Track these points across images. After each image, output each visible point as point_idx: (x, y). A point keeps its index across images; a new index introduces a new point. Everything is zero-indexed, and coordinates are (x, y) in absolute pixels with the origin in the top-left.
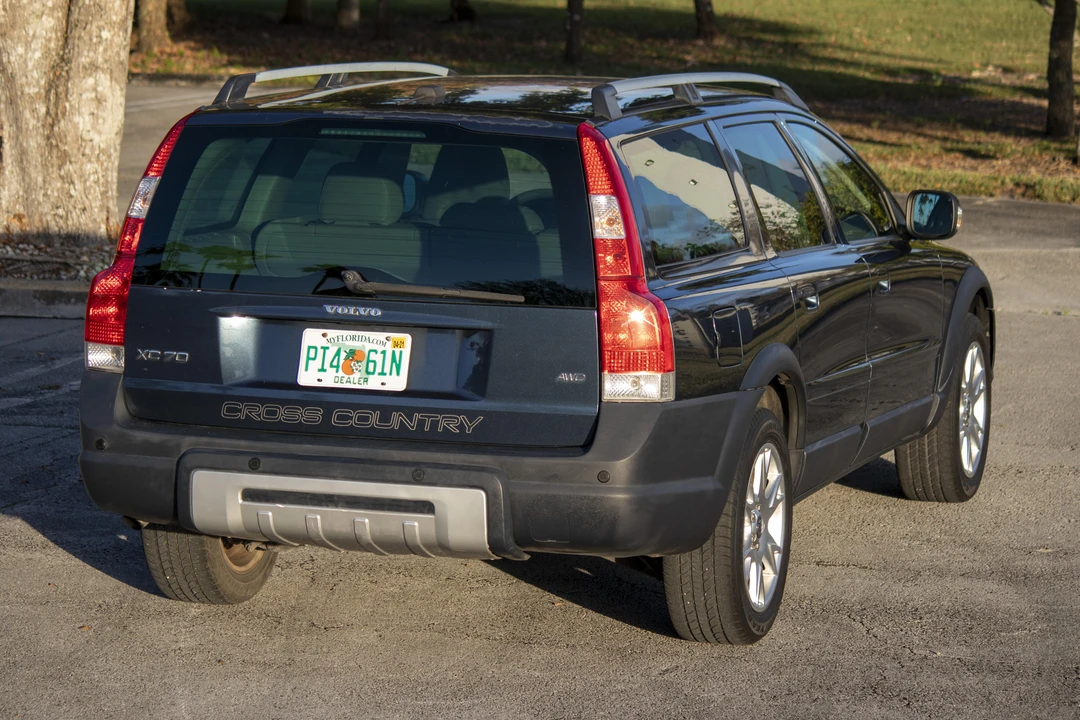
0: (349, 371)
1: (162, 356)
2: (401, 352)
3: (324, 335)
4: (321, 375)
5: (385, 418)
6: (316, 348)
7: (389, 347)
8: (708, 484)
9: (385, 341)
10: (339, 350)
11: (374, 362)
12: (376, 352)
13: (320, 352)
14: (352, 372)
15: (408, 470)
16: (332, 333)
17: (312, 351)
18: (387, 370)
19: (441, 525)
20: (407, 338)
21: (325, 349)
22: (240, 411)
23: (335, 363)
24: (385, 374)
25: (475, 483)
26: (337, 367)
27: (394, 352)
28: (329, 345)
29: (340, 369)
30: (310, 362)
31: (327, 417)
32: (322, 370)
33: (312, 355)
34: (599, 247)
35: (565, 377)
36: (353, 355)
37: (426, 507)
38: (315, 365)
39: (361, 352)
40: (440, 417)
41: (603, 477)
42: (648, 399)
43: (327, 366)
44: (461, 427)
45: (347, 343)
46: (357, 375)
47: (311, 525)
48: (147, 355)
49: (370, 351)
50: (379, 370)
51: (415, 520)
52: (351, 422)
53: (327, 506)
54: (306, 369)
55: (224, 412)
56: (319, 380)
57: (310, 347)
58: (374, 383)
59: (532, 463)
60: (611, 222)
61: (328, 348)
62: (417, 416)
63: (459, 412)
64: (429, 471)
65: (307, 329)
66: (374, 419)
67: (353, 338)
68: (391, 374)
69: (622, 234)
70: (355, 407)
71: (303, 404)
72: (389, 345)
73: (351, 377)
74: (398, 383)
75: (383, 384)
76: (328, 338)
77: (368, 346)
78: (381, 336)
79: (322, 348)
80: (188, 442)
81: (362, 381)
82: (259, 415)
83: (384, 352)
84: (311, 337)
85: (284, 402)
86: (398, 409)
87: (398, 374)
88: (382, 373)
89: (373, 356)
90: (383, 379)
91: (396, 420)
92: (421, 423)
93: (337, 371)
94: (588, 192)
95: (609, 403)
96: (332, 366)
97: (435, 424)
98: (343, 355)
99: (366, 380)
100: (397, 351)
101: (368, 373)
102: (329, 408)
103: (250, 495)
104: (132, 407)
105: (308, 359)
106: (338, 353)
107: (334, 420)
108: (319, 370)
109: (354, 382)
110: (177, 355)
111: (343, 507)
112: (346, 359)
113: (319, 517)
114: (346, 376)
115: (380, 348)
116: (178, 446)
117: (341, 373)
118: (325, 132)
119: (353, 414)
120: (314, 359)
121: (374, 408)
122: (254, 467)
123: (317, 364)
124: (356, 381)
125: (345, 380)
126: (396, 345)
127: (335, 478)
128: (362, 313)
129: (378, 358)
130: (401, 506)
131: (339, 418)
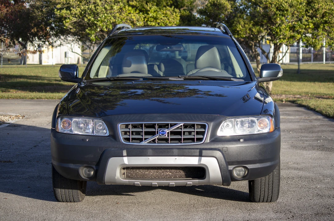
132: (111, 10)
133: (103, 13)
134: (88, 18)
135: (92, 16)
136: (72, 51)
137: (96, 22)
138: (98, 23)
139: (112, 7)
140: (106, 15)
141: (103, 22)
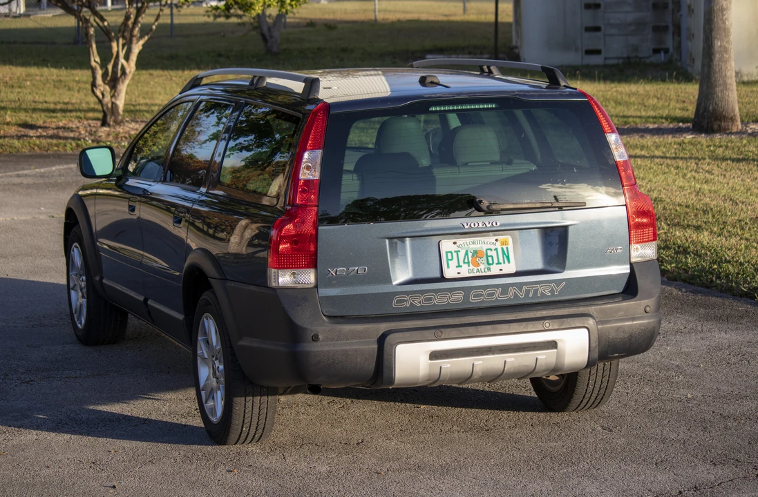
0: (476, 264)
1: (347, 271)
2: (507, 248)
3: (455, 243)
4: (459, 270)
5: (505, 292)
6: (451, 252)
7: (498, 245)
9: (495, 242)
10: (467, 251)
11: (492, 256)
12: (491, 250)
13: (455, 254)
14: (478, 265)
16: (460, 241)
17: (449, 255)
18: (501, 261)
19: (559, 356)
20: (509, 238)
21: (457, 252)
22: (406, 301)
23: (466, 261)
24: (501, 263)
25: (581, 325)
26: (468, 263)
27: (502, 248)
28: (459, 249)
29: (471, 264)
30: (450, 262)
31: (466, 296)
32: (459, 266)
33: (450, 257)
35: (610, 250)
36: (475, 253)
37: (552, 345)
38: (453, 263)
39: (482, 251)
40: (539, 287)
41: (647, 310)
42: (647, 259)
43: (461, 263)
44: (552, 291)
45: (470, 246)
46: (482, 267)
47: (475, 368)
48: (336, 272)
49: (487, 250)
50: (496, 261)
51: (544, 354)
52: (483, 298)
53: (487, 354)
54: (448, 267)
56: (458, 273)
57: (447, 253)
58: (495, 270)
61: (459, 251)
62: (525, 288)
63: (550, 281)
65: (443, 241)
66: (498, 293)
67: (474, 243)
68: (504, 263)
69: (626, 157)
71: (450, 290)
73: (479, 268)
74: (510, 267)
75: (501, 270)
76: (458, 244)
77: (485, 247)
78: (492, 239)
79: (455, 251)
80: (384, 327)
81: (486, 270)
82: (420, 302)
83: (496, 249)
84: (447, 245)
85: (437, 291)
86: (512, 285)
87: (509, 262)
88: (499, 263)
89: (490, 253)
90: (500, 266)
91: (511, 292)
93: (469, 266)
94: (604, 132)
95: (635, 263)
96: (464, 263)
97: (536, 291)
98: (470, 255)
99: (489, 269)
100: (504, 247)
101: (489, 264)
102: (467, 290)
103: (435, 355)
105: (448, 260)
106: (466, 254)
107: (471, 297)
108: (457, 267)
109: (482, 270)
110: (359, 269)
111: (498, 353)
112: (473, 256)
114: (476, 268)
116: (377, 330)
117: (472, 267)
118: (432, 109)
119: (484, 293)
120: (452, 260)
121: (497, 286)
124: (483, 270)
125: (475, 271)
126: (503, 243)
128: (488, 225)
129: (493, 253)
130: (535, 347)
131: (475, 296)
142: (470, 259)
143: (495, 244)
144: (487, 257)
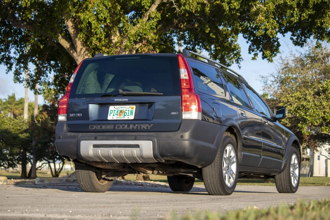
0: (120, 115)
1: (76, 115)
3: (114, 107)
4: (113, 117)
5: (129, 126)
6: (112, 110)
8: (212, 146)
11: (126, 113)
12: (127, 110)
13: (113, 111)
15: (133, 137)
16: (116, 107)
17: (111, 111)
18: (129, 115)
19: (141, 151)
20: (134, 107)
21: (114, 110)
22: (94, 127)
25: (150, 139)
26: (117, 115)
28: (116, 110)
31: (114, 127)
32: (114, 115)
33: (111, 112)
34: (182, 81)
35: (173, 113)
36: (121, 111)
37: (137, 146)
38: (112, 115)
40: (142, 125)
41: (182, 137)
44: (147, 127)
45: (120, 109)
46: (122, 116)
47: (109, 153)
48: (72, 115)
50: (127, 115)
51: (135, 150)
52: (120, 128)
53: (113, 148)
54: (110, 116)
55: (90, 128)
56: (113, 118)
57: (111, 110)
58: (126, 118)
59: (164, 134)
60: (185, 76)
62: (136, 125)
63: (146, 124)
64: (138, 137)
65: (111, 106)
66: (126, 127)
67: (121, 108)
69: (188, 78)
70: (121, 124)
71: (109, 124)
72: (130, 108)
73: (121, 117)
74: (132, 117)
75: (128, 118)
77: (125, 109)
78: (128, 106)
80: (81, 134)
82: (98, 128)
83: (129, 110)
84: (111, 108)
85: (104, 124)
86: (131, 124)
87: (132, 115)
88: (128, 115)
89: (126, 111)
90: (128, 117)
91: (131, 126)
92: (137, 127)
94: (179, 68)
95: (184, 119)
96: (116, 114)
97: (141, 127)
98: (119, 112)
99: (124, 117)
101: (125, 115)
102: (115, 125)
103: (95, 146)
104: (68, 129)
105: (110, 113)
106: (118, 111)
107: (116, 127)
109: (122, 118)
110: (79, 115)
111: (117, 148)
112: (119, 113)
113: (111, 151)
115: (128, 109)
116: (78, 136)
117: (118, 116)
118: (116, 59)
119: (121, 126)
121: (126, 124)
122: (96, 139)
123: (112, 114)
126: (132, 108)
127: (115, 140)
128: (123, 100)
129: (127, 112)
130: (131, 146)
131: (118, 127)
132: (320, 105)
133: (312, 109)
134: (300, 113)
135: (303, 112)
136: (321, 153)
137: (305, 117)
138: (307, 117)
139: (321, 102)
140: (315, 110)
141: (311, 117)
142: (118, 113)
143: (129, 108)
144: (125, 113)
